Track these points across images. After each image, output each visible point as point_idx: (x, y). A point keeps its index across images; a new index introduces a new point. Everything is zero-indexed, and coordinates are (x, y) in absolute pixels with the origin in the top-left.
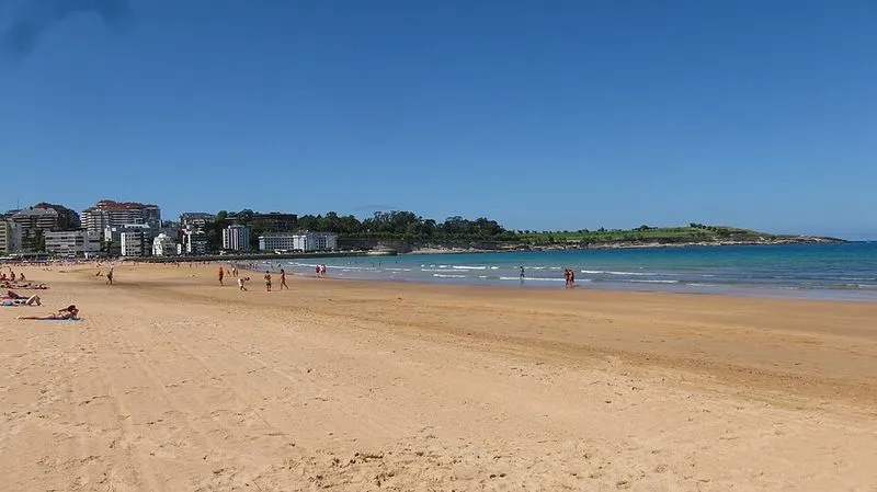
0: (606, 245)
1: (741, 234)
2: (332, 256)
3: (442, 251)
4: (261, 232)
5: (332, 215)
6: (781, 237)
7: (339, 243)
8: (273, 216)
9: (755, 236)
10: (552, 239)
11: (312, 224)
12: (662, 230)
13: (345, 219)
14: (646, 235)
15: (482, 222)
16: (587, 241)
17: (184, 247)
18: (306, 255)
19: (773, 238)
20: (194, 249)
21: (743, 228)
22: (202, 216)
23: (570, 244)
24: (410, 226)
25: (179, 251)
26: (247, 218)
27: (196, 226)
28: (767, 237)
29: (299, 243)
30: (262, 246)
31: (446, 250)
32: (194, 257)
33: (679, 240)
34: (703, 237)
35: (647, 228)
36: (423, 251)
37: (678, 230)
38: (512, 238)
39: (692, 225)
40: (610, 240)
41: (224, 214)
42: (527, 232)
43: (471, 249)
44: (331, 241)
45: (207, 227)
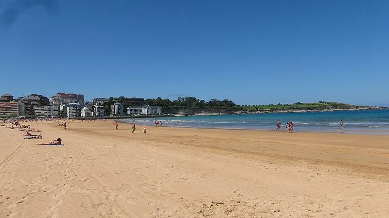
0: (281, 111)
1: (342, 106)
2: (160, 116)
3: (208, 114)
4: (128, 106)
5: (159, 99)
6: (361, 107)
7: (163, 111)
8: (133, 99)
9: (349, 106)
10: (257, 109)
11: (150, 103)
12: (306, 104)
13: (165, 100)
14: (300, 106)
15: (226, 101)
16: (273, 110)
17: (95, 113)
18: (148, 116)
19: (357, 107)
20: (99, 113)
21: (344, 103)
22: (102, 99)
23: (265, 110)
24: (194, 103)
25: (93, 115)
26: (122, 100)
27: (100, 104)
28: (354, 107)
29: (145, 111)
30: (129, 112)
31: (210, 114)
32: (99, 117)
33: (314, 109)
34: (325, 107)
35: (299, 103)
36: (199, 114)
37: (314, 104)
38: (239, 108)
39: (320, 102)
40: (283, 109)
41: (112, 98)
42: (246, 105)
43: (221, 113)
44: (159, 110)
45: (105, 104)
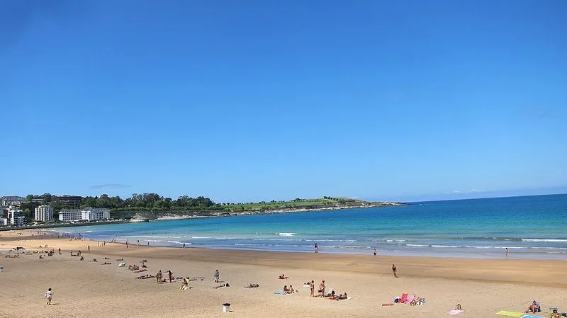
0: (275, 211)
1: (352, 202)
2: (109, 223)
3: (176, 217)
4: (60, 209)
5: (105, 196)
6: (374, 203)
7: (112, 214)
8: (65, 198)
9: (360, 203)
10: (243, 208)
11: (92, 203)
12: (307, 201)
13: (114, 199)
14: (298, 204)
15: (201, 199)
16: (264, 209)
17: (9, 220)
18: (92, 223)
19: (370, 204)
20: (16, 221)
21: (353, 198)
22: (16, 198)
23: (254, 211)
24: (156, 203)
25: (6, 224)
26: (48, 198)
27: (16, 206)
28: (366, 203)
29: (85, 216)
30: (61, 218)
31: (179, 217)
32: (17, 226)
33: (316, 207)
34: (330, 204)
35: (299, 200)
36: (164, 218)
37: (317, 201)
38: (219, 208)
39: (325, 198)
40: (277, 208)
41: (31, 197)
42: (229, 204)
43: (194, 216)
44: (106, 213)
45: (23, 206)
